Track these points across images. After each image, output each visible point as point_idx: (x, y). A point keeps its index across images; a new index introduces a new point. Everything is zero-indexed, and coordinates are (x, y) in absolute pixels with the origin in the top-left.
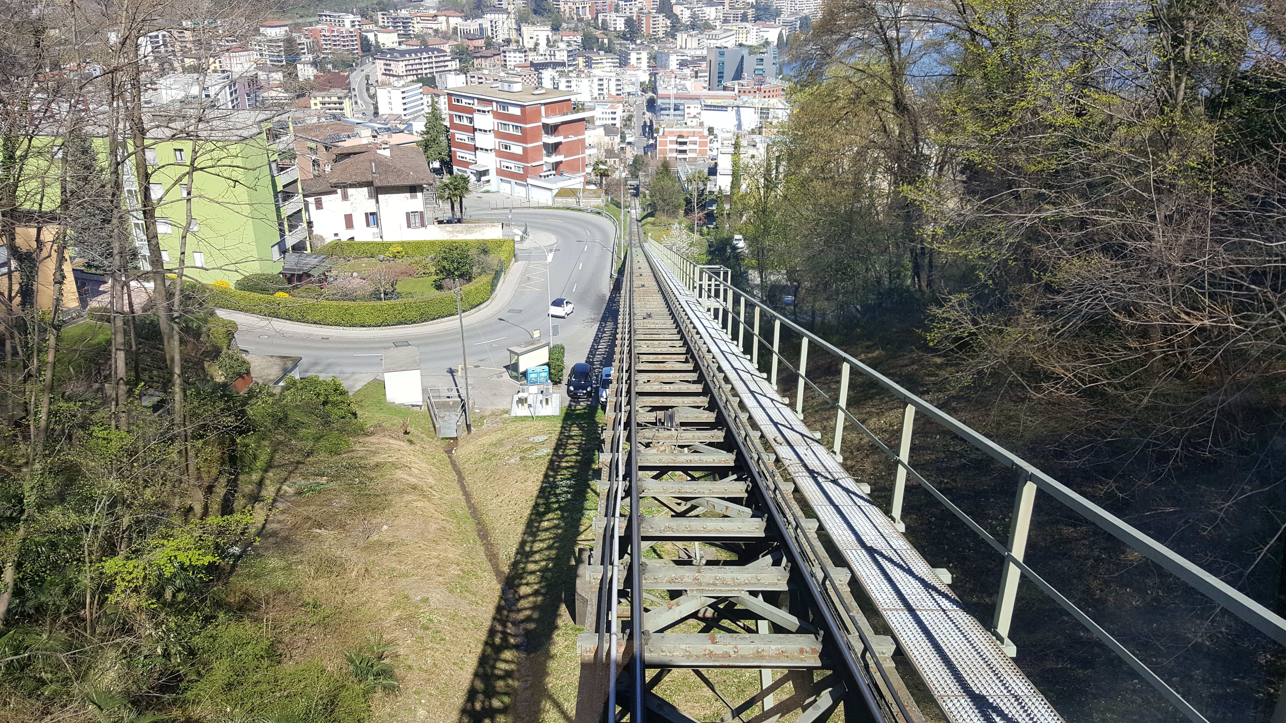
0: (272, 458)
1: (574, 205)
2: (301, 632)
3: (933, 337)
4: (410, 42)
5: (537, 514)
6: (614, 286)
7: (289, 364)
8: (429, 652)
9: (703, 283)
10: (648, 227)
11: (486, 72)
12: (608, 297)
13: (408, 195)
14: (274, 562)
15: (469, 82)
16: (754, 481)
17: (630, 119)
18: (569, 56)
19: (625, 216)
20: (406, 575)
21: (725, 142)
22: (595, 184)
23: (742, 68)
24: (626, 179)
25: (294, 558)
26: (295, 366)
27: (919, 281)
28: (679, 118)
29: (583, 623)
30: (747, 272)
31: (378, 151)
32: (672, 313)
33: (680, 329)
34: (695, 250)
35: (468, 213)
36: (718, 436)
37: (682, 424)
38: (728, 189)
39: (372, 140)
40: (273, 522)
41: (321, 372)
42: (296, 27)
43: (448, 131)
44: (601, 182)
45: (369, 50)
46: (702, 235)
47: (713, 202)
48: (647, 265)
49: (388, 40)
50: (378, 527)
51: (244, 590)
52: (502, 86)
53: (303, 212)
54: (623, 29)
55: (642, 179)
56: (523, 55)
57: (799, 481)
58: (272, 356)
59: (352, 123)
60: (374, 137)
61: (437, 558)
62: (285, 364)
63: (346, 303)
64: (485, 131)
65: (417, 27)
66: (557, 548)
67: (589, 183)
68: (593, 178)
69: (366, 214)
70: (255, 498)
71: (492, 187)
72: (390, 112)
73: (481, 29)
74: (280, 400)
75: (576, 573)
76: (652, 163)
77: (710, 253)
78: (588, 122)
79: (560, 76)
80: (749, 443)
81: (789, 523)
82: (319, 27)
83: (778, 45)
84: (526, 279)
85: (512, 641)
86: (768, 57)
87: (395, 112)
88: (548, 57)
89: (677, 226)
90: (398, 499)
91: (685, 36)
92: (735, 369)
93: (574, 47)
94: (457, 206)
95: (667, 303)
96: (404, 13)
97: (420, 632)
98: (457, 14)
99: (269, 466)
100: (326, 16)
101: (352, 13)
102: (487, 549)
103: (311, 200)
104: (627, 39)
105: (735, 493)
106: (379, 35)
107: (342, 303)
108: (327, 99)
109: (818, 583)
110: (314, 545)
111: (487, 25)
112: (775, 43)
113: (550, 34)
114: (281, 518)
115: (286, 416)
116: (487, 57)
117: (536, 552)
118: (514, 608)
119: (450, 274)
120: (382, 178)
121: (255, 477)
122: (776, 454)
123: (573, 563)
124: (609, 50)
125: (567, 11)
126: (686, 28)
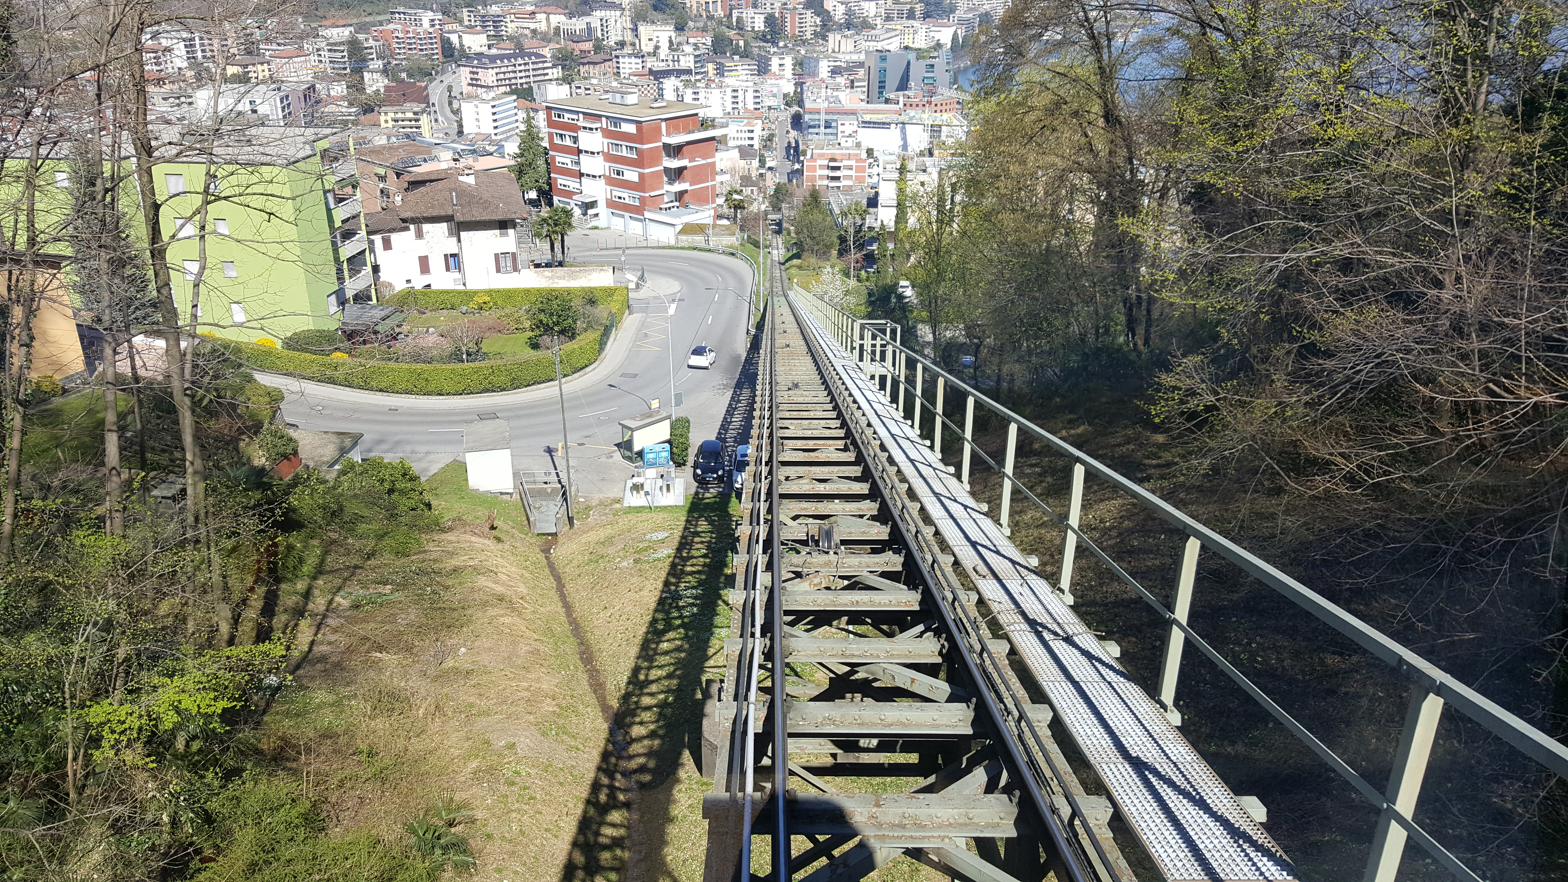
0: (322, 562)
1: (703, 245)
2: (352, 788)
3: (1158, 411)
4: (502, 45)
5: (655, 633)
6: (751, 344)
7: (348, 442)
8: (514, 815)
9: (865, 342)
10: (793, 271)
11: (595, 81)
12: (743, 358)
13: (497, 232)
14: (320, 696)
15: (574, 94)
16: (950, 639)
17: (770, 138)
18: (696, 62)
19: (765, 257)
20: (487, 713)
21: (888, 166)
22: (728, 219)
23: (908, 76)
24: (766, 213)
25: (346, 691)
26: (355, 444)
27: (1133, 337)
28: (831, 137)
29: (712, 774)
30: (914, 327)
31: (461, 178)
32: (825, 382)
33: (837, 404)
34: (852, 300)
35: (572, 253)
36: (894, 561)
37: (844, 542)
38: (892, 224)
39: (452, 164)
40: (322, 643)
41: (387, 451)
42: (362, 28)
43: (547, 154)
44: (736, 216)
45: (452, 56)
46: (859, 280)
47: (873, 240)
48: (792, 318)
49: (476, 42)
50: (455, 649)
51: (280, 734)
52: (614, 98)
53: (367, 252)
54: (762, 28)
55: (785, 212)
56: (640, 61)
57: (1016, 638)
58: (326, 432)
59: (429, 144)
60: (455, 160)
61: (527, 690)
62: (343, 442)
63: (419, 366)
64: (593, 153)
65: (511, 27)
66: (679, 677)
67: (720, 217)
68: (726, 210)
69: (446, 256)
70: (299, 613)
71: (601, 222)
72: (477, 130)
73: (589, 28)
74: (334, 488)
75: (703, 709)
76: (798, 192)
77: (871, 303)
78: (720, 142)
79: (686, 86)
80: (938, 573)
81: (1009, 713)
82: (391, 26)
83: (951, 49)
84: (642, 335)
85: (621, 797)
86: (941, 62)
87: (484, 130)
88: (671, 63)
89: (830, 270)
90: (480, 614)
91: (838, 37)
92: (912, 461)
93: (703, 51)
94: (558, 245)
95: (819, 369)
96: (495, 9)
97: (503, 789)
98: (560, 10)
99: (319, 571)
100: (399, 13)
101: (432, 10)
102: (591, 677)
103: (378, 239)
104: (767, 41)
105: (924, 656)
106: (464, 36)
107: (414, 366)
108: (400, 115)
109: (1062, 822)
110: (372, 674)
111: (596, 24)
112: (949, 46)
113: (673, 35)
114: (332, 638)
115: (341, 509)
116: (596, 63)
117: (653, 682)
118: (624, 754)
119: (548, 329)
120: (465, 211)
121: (301, 586)
122: (978, 593)
123: (699, 696)
124: (745, 55)
125: (694, 7)
126: (840, 27)
